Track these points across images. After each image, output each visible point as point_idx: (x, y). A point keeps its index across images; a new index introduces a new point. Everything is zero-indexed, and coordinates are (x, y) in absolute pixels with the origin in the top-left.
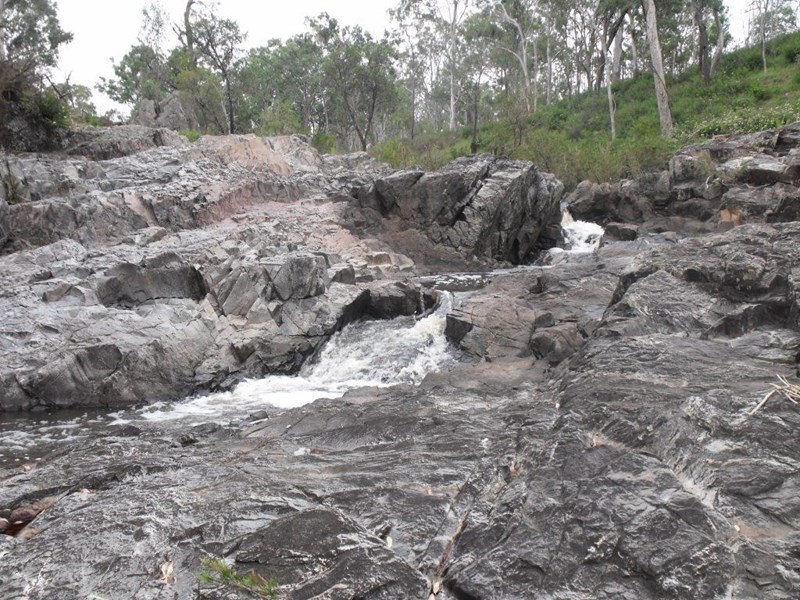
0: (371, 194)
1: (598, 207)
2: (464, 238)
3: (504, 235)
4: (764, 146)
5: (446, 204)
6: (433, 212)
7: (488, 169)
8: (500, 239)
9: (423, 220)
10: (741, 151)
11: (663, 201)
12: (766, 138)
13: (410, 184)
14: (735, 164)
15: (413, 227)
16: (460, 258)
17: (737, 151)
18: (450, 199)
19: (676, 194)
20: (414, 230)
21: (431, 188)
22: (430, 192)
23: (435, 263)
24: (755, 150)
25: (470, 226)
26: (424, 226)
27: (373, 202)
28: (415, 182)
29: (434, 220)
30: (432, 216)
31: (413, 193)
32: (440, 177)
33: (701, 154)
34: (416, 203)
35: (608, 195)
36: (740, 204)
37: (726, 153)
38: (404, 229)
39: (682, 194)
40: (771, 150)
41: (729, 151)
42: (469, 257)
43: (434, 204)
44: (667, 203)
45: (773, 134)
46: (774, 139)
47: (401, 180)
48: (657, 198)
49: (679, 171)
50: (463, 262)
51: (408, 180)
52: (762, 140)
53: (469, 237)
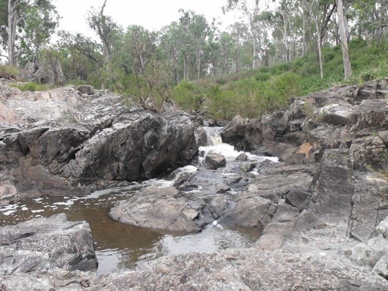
0: (14, 142)
1: (239, 134)
2: (73, 171)
3: (121, 164)
4: (349, 96)
5: (61, 149)
6: (51, 154)
7: (112, 120)
8: (119, 167)
9: (46, 159)
10: (333, 99)
11: (282, 131)
12: (351, 91)
13: (37, 136)
14: (326, 109)
15: (40, 163)
16: (67, 185)
17: (330, 100)
18: (63, 146)
19: (289, 127)
20: (40, 166)
21: (50, 138)
22: (49, 141)
23: (50, 188)
24: (343, 100)
25: (78, 164)
26: (47, 164)
27: (16, 147)
28: (41, 135)
29: (53, 160)
30: (51, 157)
31: (39, 142)
32: (57, 131)
33: (310, 100)
34: (41, 148)
35: (245, 127)
36: (316, 139)
37: (323, 101)
38: (34, 165)
39: (293, 127)
40: (352, 99)
41: (326, 99)
42: (74, 184)
43: (52, 150)
44: (285, 132)
45: (355, 88)
46: (356, 92)
47: (31, 134)
48: (279, 129)
49: (295, 111)
50: (69, 188)
51: (36, 134)
52: (348, 92)
53: (77, 171)
